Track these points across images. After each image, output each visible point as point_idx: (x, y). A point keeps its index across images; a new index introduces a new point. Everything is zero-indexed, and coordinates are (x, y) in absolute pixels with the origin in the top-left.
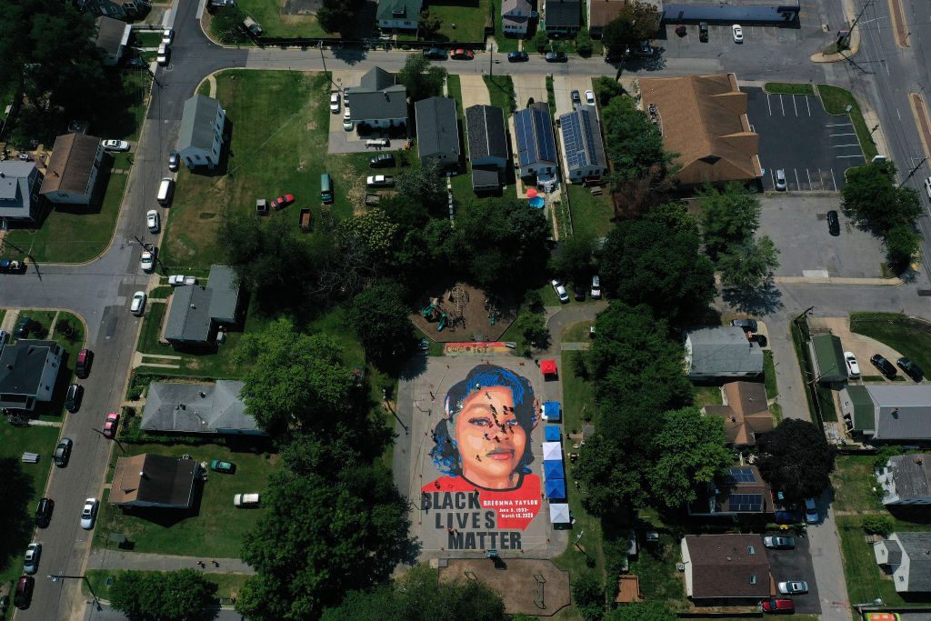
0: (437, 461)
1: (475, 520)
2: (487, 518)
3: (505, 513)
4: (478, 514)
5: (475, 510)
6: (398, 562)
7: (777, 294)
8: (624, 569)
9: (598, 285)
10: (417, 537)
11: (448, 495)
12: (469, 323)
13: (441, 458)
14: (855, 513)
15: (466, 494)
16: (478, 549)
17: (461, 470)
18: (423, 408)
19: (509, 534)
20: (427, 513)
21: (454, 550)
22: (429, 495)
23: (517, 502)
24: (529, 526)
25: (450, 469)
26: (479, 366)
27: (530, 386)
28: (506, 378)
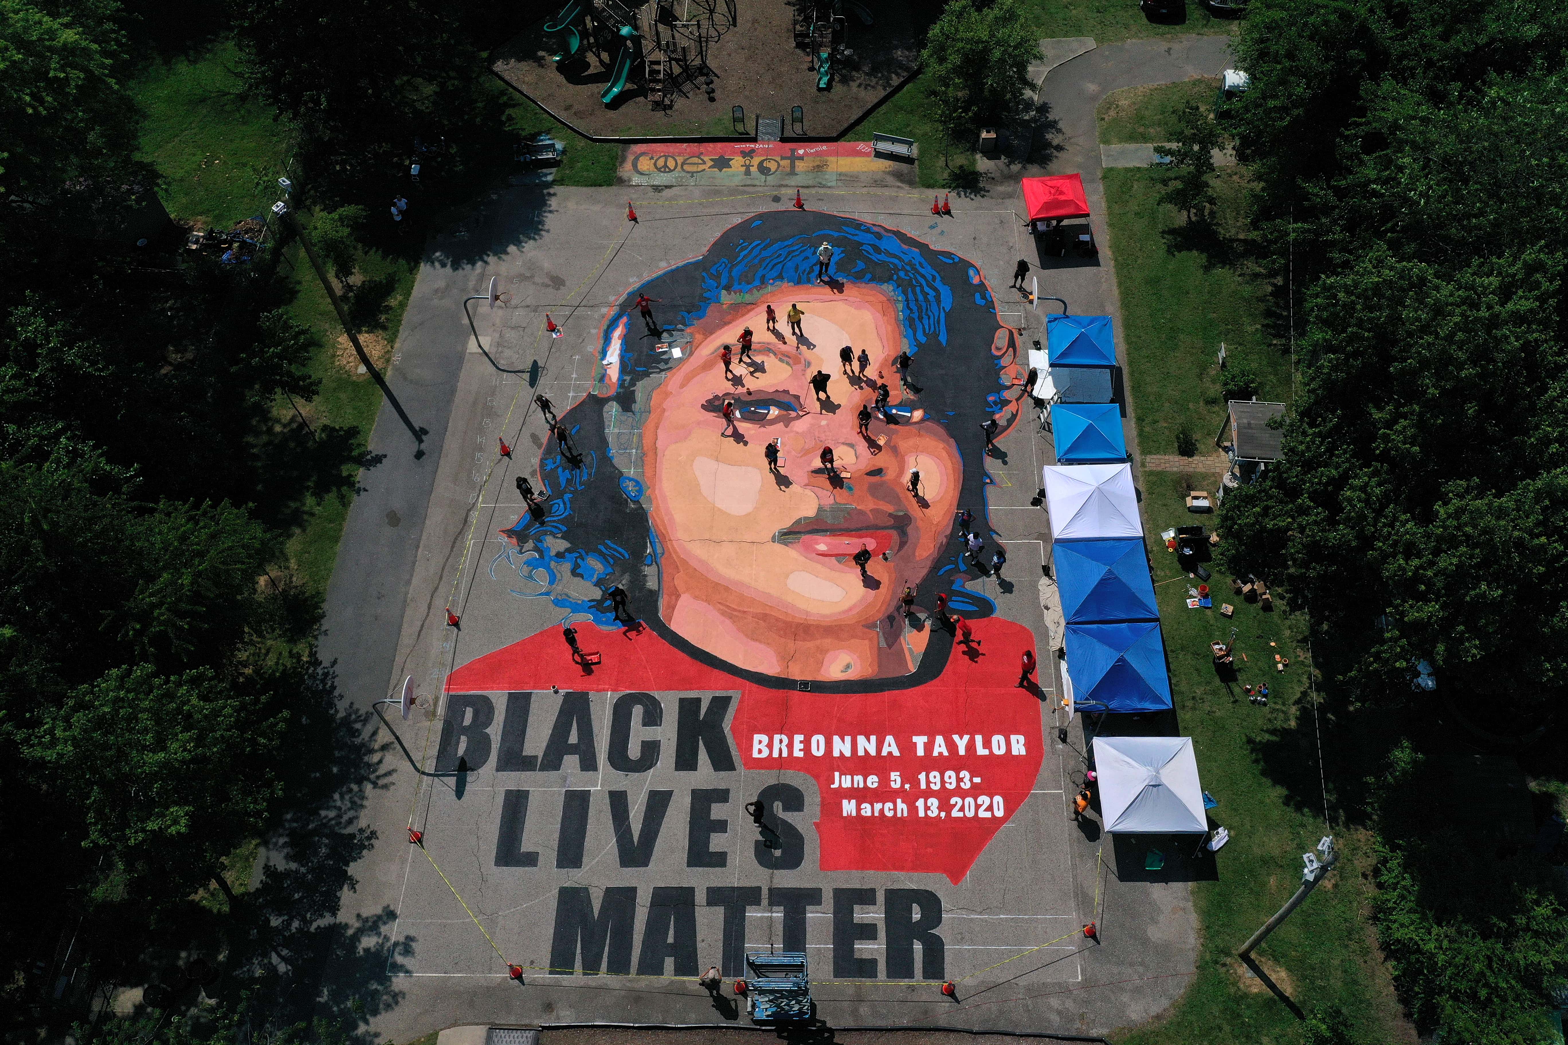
0: (542, 560)
1: (702, 828)
3: (861, 795)
5: (705, 776)
11: (575, 708)
12: (729, 84)
17: (653, 596)
18: (508, 357)
19: (880, 897)
20: (460, 792)
21: (577, 978)
22: (484, 708)
23: (920, 741)
24: (981, 859)
25: (597, 594)
26: (761, 216)
27: (976, 280)
28: (875, 257)
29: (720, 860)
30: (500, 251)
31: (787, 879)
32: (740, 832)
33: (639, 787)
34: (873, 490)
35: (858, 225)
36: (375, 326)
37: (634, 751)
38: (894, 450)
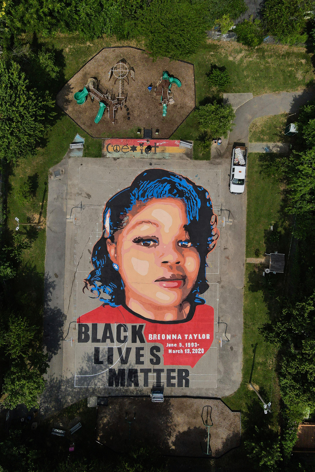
0: (95, 288)
1: (138, 356)
2: (152, 354)
3: (173, 348)
4: (142, 349)
5: (138, 344)
11: (108, 327)
15: (129, 326)
16: (141, 386)
19: (177, 371)
21: (114, 387)
22: (87, 327)
24: (198, 363)
25: (110, 297)
26: (146, 171)
27: (207, 198)
28: (180, 188)
29: (142, 363)
31: (157, 367)
32: (147, 357)
33: (124, 347)
34: (177, 268)
35: (174, 175)
38: (183, 255)
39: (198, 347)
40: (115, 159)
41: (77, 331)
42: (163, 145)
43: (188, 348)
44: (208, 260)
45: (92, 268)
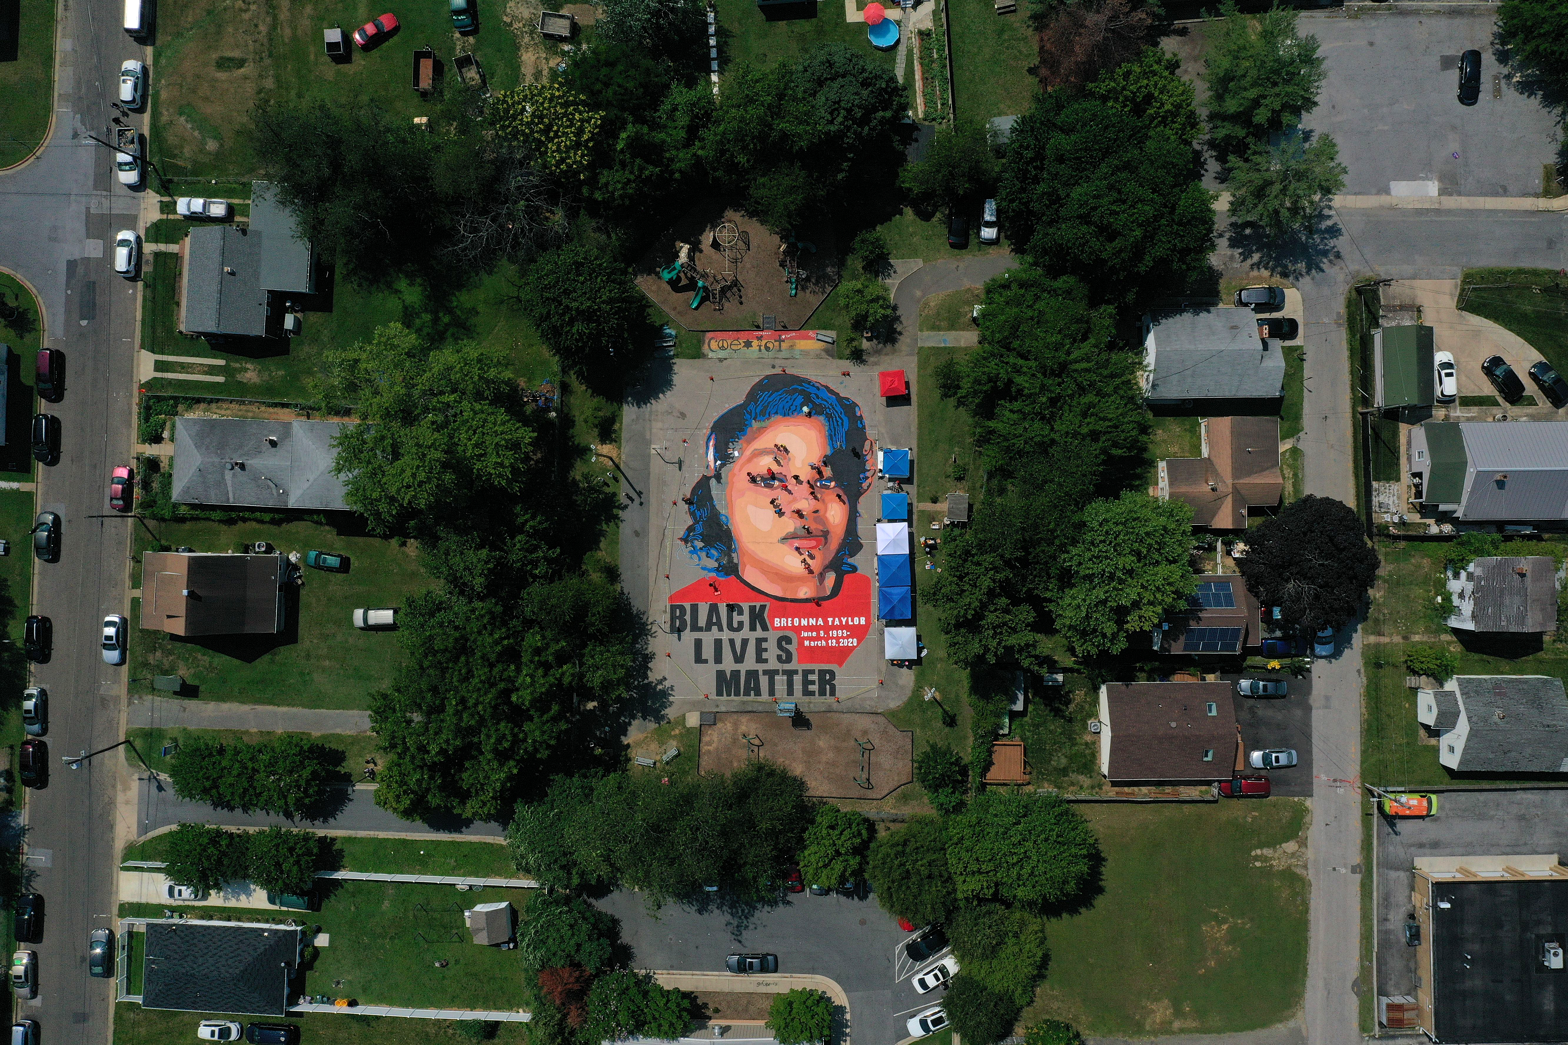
0: (694, 551)
1: (760, 650)
2: (780, 646)
3: (811, 639)
4: (765, 640)
5: (759, 633)
6: (634, 717)
7: (1334, 231)
8: (1001, 732)
9: (994, 219)
10: (665, 679)
11: (714, 609)
12: (749, 292)
13: (701, 544)
14: (1397, 639)
15: (745, 606)
16: (765, 696)
17: (737, 565)
18: (668, 456)
19: (817, 672)
20: (679, 639)
21: (725, 697)
22: (682, 609)
23: (830, 620)
24: (849, 659)
25: (716, 565)
26: (767, 377)
27: (858, 414)
28: (817, 401)
29: (766, 661)
30: (657, 398)
31: (787, 667)
32: (772, 652)
33: (738, 637)
34: (816, 520)
35: (809, 382)
36: (612, 441)
37: (735, 625)
38: (823, 500)
39: (848, 637)
40: (721, 360)
41: (668, 616)
42: (791, 338)
43: (833, 638)
44: (861, 508)
45: (690, 522)
